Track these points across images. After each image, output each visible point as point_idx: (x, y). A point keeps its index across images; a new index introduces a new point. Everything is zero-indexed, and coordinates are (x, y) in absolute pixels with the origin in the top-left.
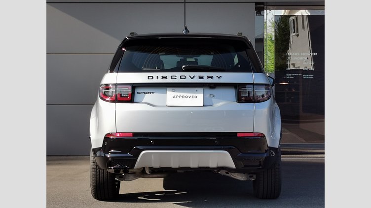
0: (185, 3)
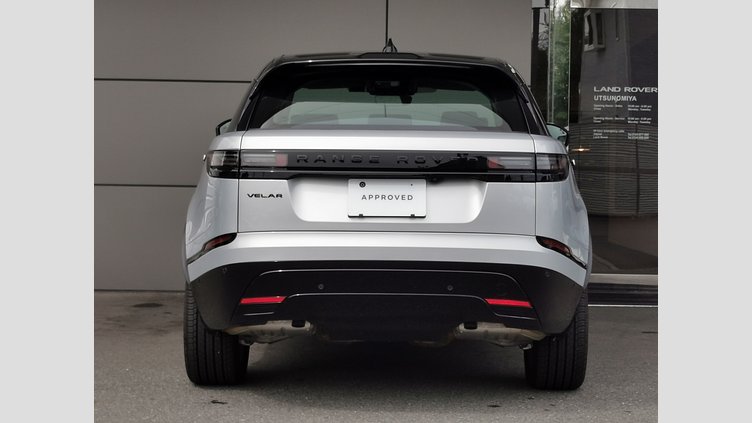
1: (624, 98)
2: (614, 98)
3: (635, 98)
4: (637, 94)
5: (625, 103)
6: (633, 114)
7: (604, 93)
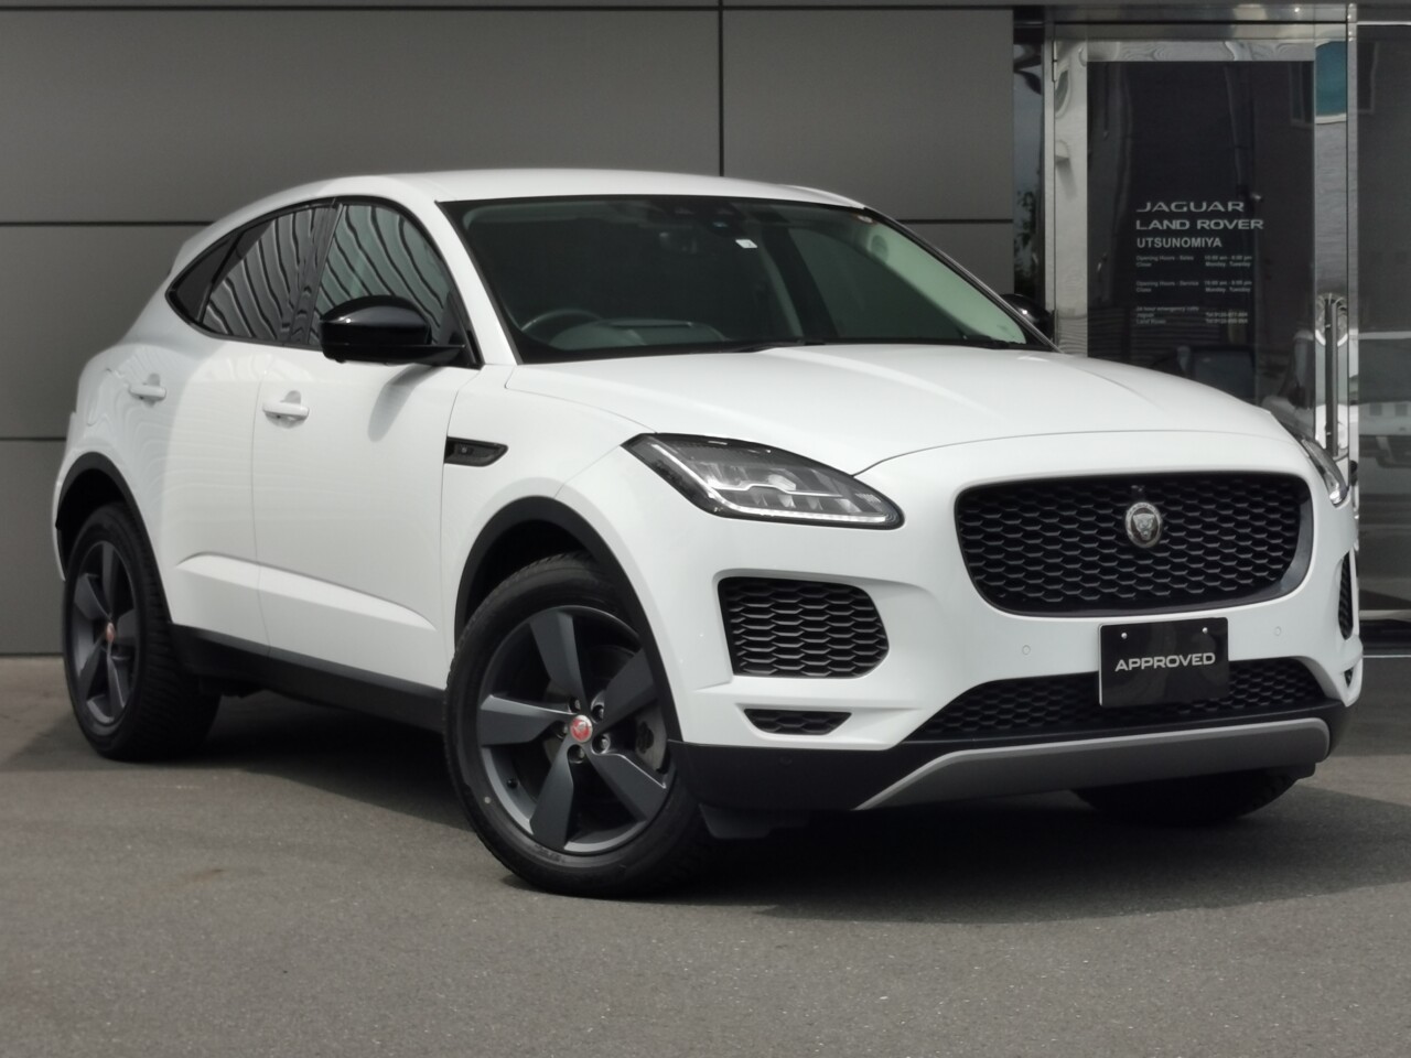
0: (720, 8)
1: (1197, 242)
2: (1176, 242)
3: (1218, 242)
4: (1223, 234)
5: (1199, 253)
6: (1217, 273)
7: (1156, 233)
